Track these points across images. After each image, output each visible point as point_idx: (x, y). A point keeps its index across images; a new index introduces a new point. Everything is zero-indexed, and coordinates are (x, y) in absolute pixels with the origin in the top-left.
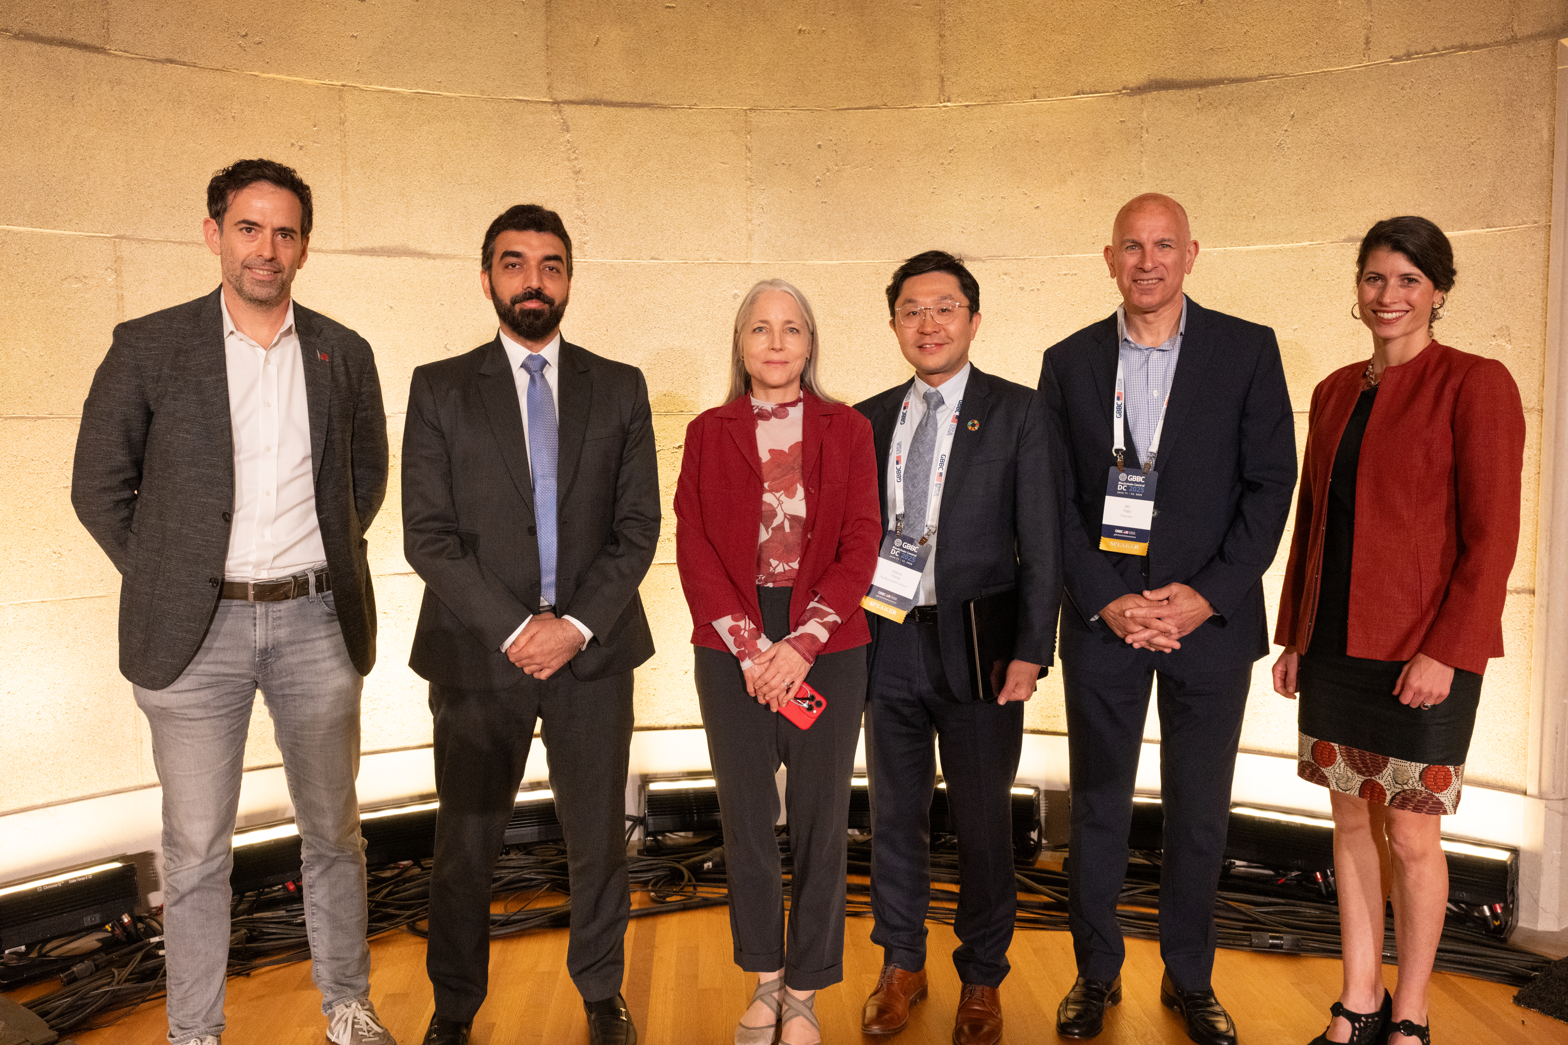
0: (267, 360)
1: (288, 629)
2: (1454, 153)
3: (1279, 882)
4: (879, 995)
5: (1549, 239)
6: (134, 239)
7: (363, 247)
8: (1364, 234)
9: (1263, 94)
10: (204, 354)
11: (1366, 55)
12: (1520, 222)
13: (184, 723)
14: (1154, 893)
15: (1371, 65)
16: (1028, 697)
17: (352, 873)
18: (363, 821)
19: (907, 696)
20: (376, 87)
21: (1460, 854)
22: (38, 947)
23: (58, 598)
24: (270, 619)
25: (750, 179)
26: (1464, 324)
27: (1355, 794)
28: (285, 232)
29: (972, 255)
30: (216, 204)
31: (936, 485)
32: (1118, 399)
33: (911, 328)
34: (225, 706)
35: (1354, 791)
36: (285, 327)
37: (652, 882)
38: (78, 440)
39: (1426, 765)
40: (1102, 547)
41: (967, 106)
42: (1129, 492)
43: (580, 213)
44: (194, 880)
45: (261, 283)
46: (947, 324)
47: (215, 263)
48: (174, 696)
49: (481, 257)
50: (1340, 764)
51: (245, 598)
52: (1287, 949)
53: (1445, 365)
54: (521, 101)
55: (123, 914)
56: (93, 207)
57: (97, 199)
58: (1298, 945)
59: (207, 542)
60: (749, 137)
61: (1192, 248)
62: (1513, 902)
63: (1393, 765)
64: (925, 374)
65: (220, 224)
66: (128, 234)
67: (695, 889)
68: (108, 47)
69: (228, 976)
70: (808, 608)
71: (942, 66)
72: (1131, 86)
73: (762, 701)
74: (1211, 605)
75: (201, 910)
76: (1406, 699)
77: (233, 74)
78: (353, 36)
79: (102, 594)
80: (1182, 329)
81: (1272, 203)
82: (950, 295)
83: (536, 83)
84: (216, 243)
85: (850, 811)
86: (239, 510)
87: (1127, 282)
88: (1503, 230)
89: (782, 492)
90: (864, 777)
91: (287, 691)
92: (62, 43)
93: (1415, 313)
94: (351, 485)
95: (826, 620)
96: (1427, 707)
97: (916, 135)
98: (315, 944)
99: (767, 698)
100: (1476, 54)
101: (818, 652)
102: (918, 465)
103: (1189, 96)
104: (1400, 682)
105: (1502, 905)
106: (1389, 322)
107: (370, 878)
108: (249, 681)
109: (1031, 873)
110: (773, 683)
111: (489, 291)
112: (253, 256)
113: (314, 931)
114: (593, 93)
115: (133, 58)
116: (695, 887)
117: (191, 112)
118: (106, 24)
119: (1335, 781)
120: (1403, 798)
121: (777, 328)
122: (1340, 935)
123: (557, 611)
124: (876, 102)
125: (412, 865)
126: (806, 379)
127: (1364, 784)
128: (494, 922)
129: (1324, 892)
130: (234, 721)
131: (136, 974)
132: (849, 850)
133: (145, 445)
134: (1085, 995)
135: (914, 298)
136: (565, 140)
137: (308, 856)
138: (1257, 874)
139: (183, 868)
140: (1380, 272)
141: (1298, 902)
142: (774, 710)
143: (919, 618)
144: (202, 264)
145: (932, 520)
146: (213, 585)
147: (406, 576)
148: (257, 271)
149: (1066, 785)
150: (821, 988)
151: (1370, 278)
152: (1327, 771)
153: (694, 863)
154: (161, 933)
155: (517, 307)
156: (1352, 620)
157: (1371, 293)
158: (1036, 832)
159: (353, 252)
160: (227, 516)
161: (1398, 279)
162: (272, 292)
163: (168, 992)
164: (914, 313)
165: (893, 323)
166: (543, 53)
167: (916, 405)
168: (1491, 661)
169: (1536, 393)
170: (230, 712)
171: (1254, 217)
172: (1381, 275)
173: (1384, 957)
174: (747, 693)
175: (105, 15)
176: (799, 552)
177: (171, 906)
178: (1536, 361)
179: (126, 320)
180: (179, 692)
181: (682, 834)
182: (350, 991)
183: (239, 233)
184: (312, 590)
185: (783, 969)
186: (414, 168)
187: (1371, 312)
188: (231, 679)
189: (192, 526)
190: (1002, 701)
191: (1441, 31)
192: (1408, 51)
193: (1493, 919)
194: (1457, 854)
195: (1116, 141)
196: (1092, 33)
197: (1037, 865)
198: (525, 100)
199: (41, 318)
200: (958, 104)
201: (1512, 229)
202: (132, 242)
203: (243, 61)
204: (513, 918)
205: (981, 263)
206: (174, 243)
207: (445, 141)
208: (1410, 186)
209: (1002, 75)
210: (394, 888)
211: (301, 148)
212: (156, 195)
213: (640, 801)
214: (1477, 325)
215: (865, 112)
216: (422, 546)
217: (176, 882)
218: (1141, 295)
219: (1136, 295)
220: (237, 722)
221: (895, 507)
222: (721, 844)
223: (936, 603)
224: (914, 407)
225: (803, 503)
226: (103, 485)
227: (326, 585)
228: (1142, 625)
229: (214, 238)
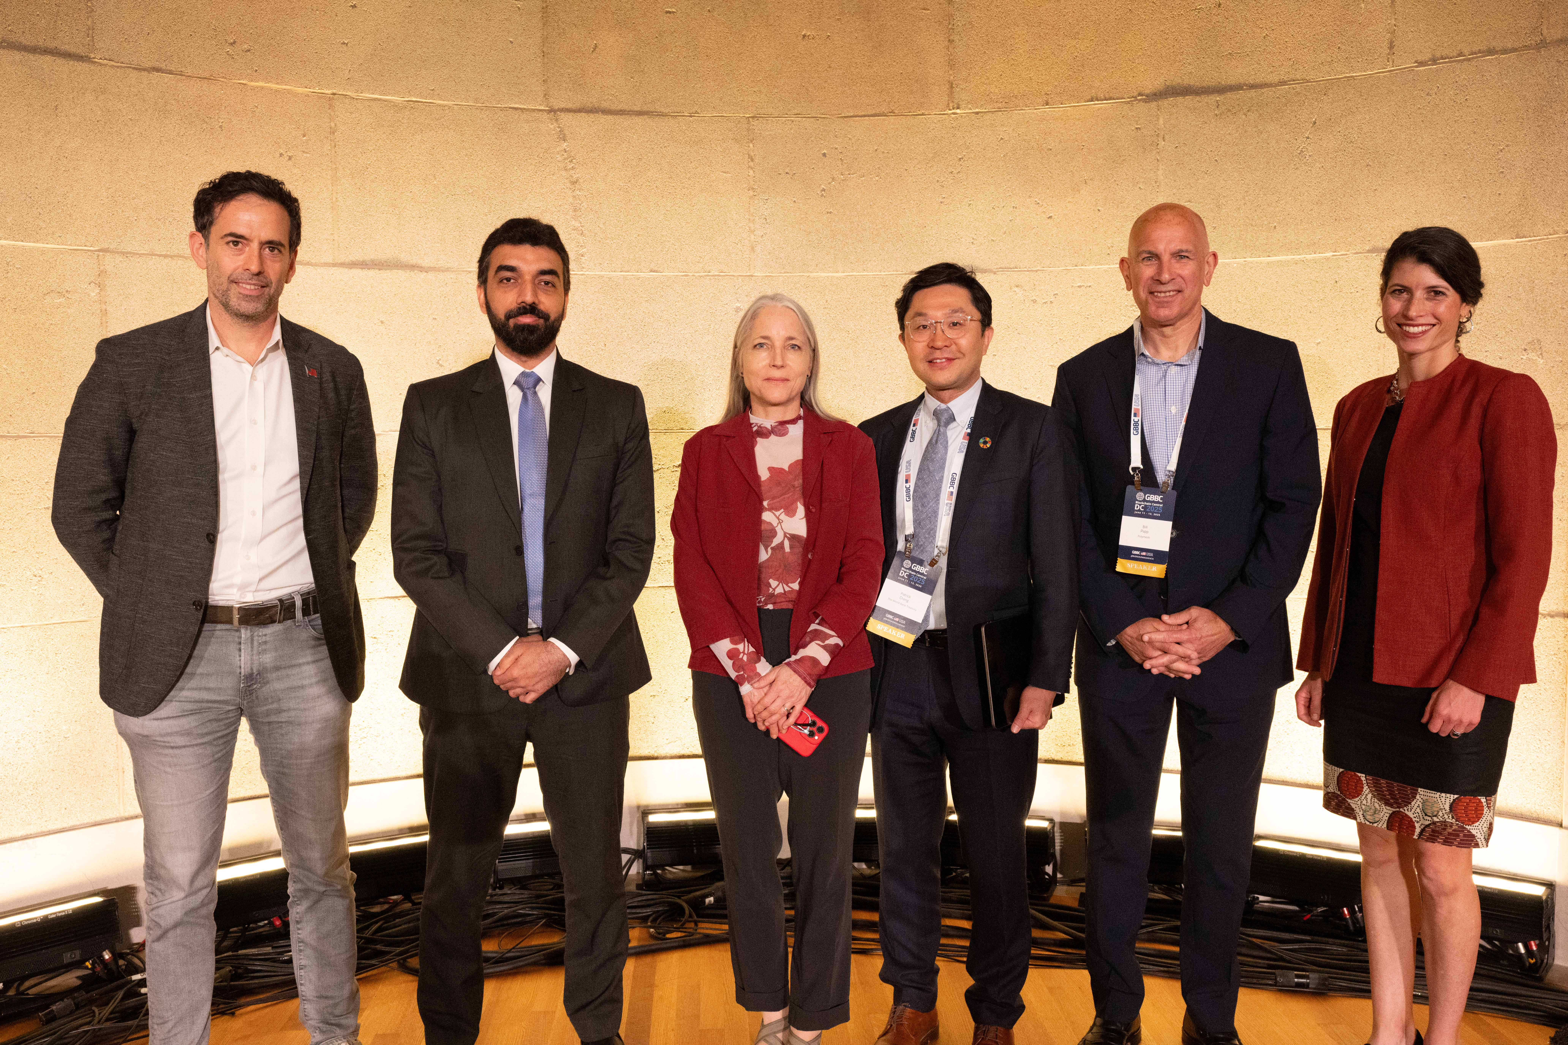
0: (253, 377)
1: (274, 654)
2: (1483, 161)
3: (1305, 919)
4: (888, 1036)
6: (118, 253)
7: (354, 260)
8: (1388, 245)
9: (1284, 100)
10: (189, 370)
11: (1390, 60)
12: (1551, 232)
13: (167, 751)
14: (1175, 929)
15: (1394, 70)
16: (1044, 725)
17: (340, 908)
18: (352, 854)
19: (917, 724)
20: (367, 95)
21: (1494, 889)
22: (15, 985)
23: (38, 623)
24: (255, 644)
25: (753, 189)
26: (1494, 337)
27: (1383, 827)
28: (272, 245)
29: (982, 267)
30: (203, 217)
31: (947, 504)
32: (1135, 415)
33: (921, 342)
34: (207, 734)
35: (1381, 823)
36: (272, 342)
37: (651, 918)
38: (60, 460)
39: (1456, 796)
40: (1119, 568)
41: (977, 113)
42: (1146, 512)
43: (577, 224)
44: (178, 915)
45: (247, 297)
46: (959, 338)
48: (156, 723)
49: (477, 270)
50: (1367, 795)
51: (230, 621)
52: (1314, 989)
53: (1473, 379)
54: (516, 109)
55: (104, 950)
56: (76, 219)
57: (81, 212)
58: (1324, 985)
59: (191, 563)
60: (751, 145)
61: (1211, 259)
62: (1549, 939)
63: (1422, 796)
64: (935, 389)
65: (206, 238)
66: (112, 247)
67: (696, 925)
68: (92, 56)
69: (213, 1015)
70: (809, 630)
71: (951, 72)
72: (1147, 91)
73: (762, 727)
74: (1232, 629)
75: (184, 946)
76: (1435, 728)
77: (220, 83)
78: (344, 43)
79: (83, 618)
80: (1201, 343)
81: (1293, 212)
82: (961, 308)
83: (531, 91)
84: (202, 257)
85: (854, 844)
86: (223, 531)
87: (1143, 295)
88: (1534, 240)
89: (782, 510)
90: (872, 808)
91: (273, 718)
92: (46, 51)
93: (1442, 326)
94: (340, 505)
95: (827, 642)
96: (1456, 735)
97: (924, 143)
98: (302, 982)
99: (767, 724)
100: (1504, 58)
101: (820, 676)
102: (927, 484)
103: (1207, 103)
104: (1428, 709)
105: (1537, 942)
106: (1414, 336)
107: (359, 913)
108: (234, 708)
109: (1046, 909)
110: (773, 708)
111: (484, 306)
112: (240, 270)
113: (301, 969)
114: (592, 100)
115: (118, 67)
116: (696, 923)
117: (177, 122)
118: (91, 32)
119: (1362, 812)
120: (1433, 831)
121: (778, 344)
122: (1369, 973)
123: (545, 633)
124: (884, 109)
125: (403, 900)
126: (807, 397)
127: (1392, 816)
128: (487, 960)
129: (1351, 928)
130: (218, 749)
131: (118, 1012)
132: (854, 884)
133: (127, 464)
134: (1103, 1036)
135: (924, 311)
136: (562, 149)
137: (295, 890)
138: (1283, 909)
139: (165, 902)
140: (1406, 284)
141: (1324, 939)
142: (774, 737)
143: (929, 642)
144: (188, 278)
145: (942, 541)
146: (196, 609)
147: (397, 599)
148: (244, 285)
149: (1081, 816)
150: (827, 1028)
151: (1394, 291)
152: (1354, 803)
153: (695, 898)
154: (143, 970)
155: (512, 322)
156: (1377, 646)
157: (1396, 306)
158: (1051, 865)
159: (342, 265)
160: (211, 537)
161: (1424, 292)
162: (259, 306)
163: (151, 1031)
164: (925, 327)
165: (902, 337)
166: (539, 60)
167: (926, 422)
168: (1523, 688)
170: (214, 740)
171: (1275, 227)
172: (1407, 287)
173: (1415, 996)
174: (746, 719)
175: (89, 23)
176: (799, 573)
177: (153, 942)
179: (110, 335)
180: (161, 719)
181: (681, 867)
182: (338, 1031)
183: (225, 246)
184: (299, 614)
185: (787, 1009)
186: (407, 178)
187: (1396, 326)
188: (215, 705)
189: (175, 547)
190: (1015, 729)
191: (1467, 35)
192: (1433, 55)
193: (1529, 957)
194: (1491, 888)
195: (1131, 149)
196: (1106, 38)
197: (1052, 901)
198: (521, 109)
199: (22, 334)
200: (967, 111)
201: (1543, 239)
202: (116, 255)
203: (230, 69)
204: (507, 955)
205: (992, 275)
206: (160, 256)
207: (438, 150)
208: (1436, 194)
209: (1013, 81)
210: (384, 923)
211: (290, 158)
212: (141, 207)
213: (639, 834)
214: (1507, 339)
215: (872, 120)
216: (409, 565)
217: (160, 916)
218: (1158, 307)
219: (1152, 308)
220: (222, 750)
221: (904, 527)
222: (722, 879)
223: (946, 627)
224: (923, 424)
225: (804, 522)
226: (84, 505)
227: (314, 608)
228: (1160, 650)
229: (200, 251)
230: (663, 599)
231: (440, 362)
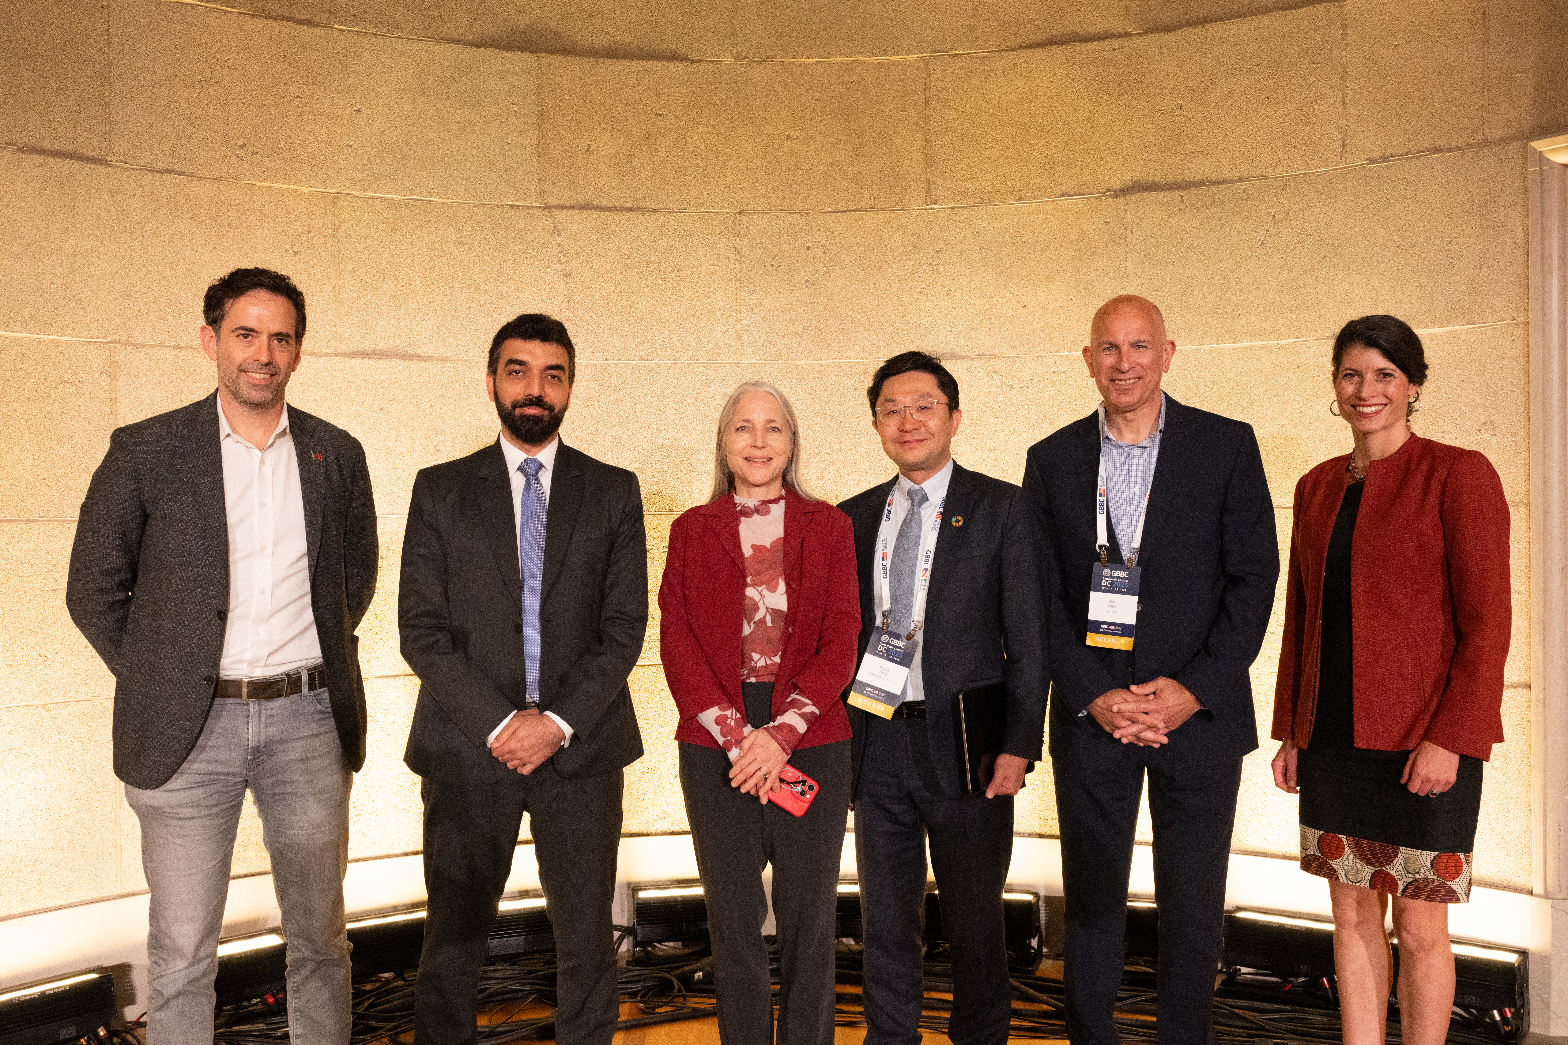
0: (262, 462)
1: (281, 727)
2: (1433, 252)
3: (1285, 989)
5: (1528, 336)
6: (129, 344)
7: (355, 350)
9: (1244, 195)
10: (201, 457)
11: (1343, 158)
12: (1500, 318)
13: (175, 823)
15: (1349, 167)
16: (1018, 791)
17: (338, 978)
19: (897, 794)
20: (370, 194)
21: (1468, 957)
23: (42, 702)
24: (263, 717)
25: (739, 280)
26: (1449, 419)
27: (1365, 886)
28: (280, 337)
29: (948, 354)
30: (214, 312)
31: (922, 580)
32: (1101, 495)
33: (892, 426)
34: (216, 806)
35: (1363, 883)
36: (280, 429)
37: (641, 994)
38: (75, 543)
39: (1436, 853)
40: (1089, 642)
41: (954, 208)
42: (1113, 587)
43: (571, 315)
44: (179, 984)
45: (257, 386)
46: (927, 421)
47: (212, 367)
48: (168, 795)
50: (1348, 856)
51: (239, 696)
53: (1428, 459)
54: (512, 206)
55: (100, 1027)
56: (90, 313)
57: (94, 306)
59: (202, 640)
60: (738, 239)
61: (1169, 347)
62: (1523, 1006)
63: (1404, 855)
64: (908, 471)
65: (217, 331)
66: (123, 339)
67: (685, 999)
68: (109, 159)
70: (788, 700)
71: (928, 170)
72: (1115, 188)
74: (1197, 699)
75: (186, 1016)
76: (1414, 788)
77: (230, 183)
78: (348, 145)
79: (87, 698)
80: (1161, 426)
81: (1256, 301)
82: (928, 394)
83: (527, 189)
84: (213, 348)
86: (233, 610)
87: (1105, 382)
88: (1484, 327)
89: (764, 586)
91: (277, 790)
92: (65, 155)
93: (1393, 406)
94: (344, 582)
95: (804, 711)
96: (1435, 794)
97: (904, 236)
100: (1450, 156)
101: (797, 743)
102: (903, 561)
103: (1172, 198)
104: (1407, 770)
105: (1513, 1010)
106: (1368, 416)
108: (240, 779)
109: (1032, 981)
110: (750, 772)
111: (492, 395)
112: (250, 361)
114: (585, 198)
115: (132, 169)
116: (685, 997)
117: (188, 220)
118: (108, 137)
119: (1344, 873)
120: (1416, 888)
121: (759, 426)
123: (542, 706)
124: (864, 205)
125: (395, 978)
126: (788, 478)
127: (1374, 875)
129: (1330, 998)
130: (222, 821)
133: (140, 547)
135: (893, 397)
136: (557, 243)
137: (293, 960)
138: (1265, 981)
139: (168, 972)
140: (1356, 368)
141: (1304, 1009)
143: (907, 714)
144: (195, 368)
145: (919, 616)
146: (208, 684)
147: (392, 679)
148: (254, 375)
151: (1346, 375)
152: (1336, 864)
153: (684, 973)
155: (519, 412)
156: (1357, 712)
157: (1350, 388)
158: (1036, 939)
159: (344, 355)
160: (222, 615)
161: (1374, 374)
162: (267, 395)
164: (894, 412)
165: (875, 424)
166: (535, 160)
167: (900, 502)
169: (1523, 487)
170: (222, 811)
171: (1239, 315)
172: (1358, 371)
175: (107, 128)
176: (780, 646)
177: (155, 1011)
178: (1522, 455)
179: (124, 424)
180: (171, 791)
181: (671, 944)
183: (235, 339)
184: (305, 688)
186: (407, 272)
187: (1350, 408)
188: (222, 777)
189: (188, 625)
190: (990, 795)
191: (1414, 135)
192: (1383, 153)
193: (1504, 1025)
194: (1465, 956)
195: (1101, 241)
196: (1075, 137)
197: (1038, 974)
198: (517, 206)
199: (35, 422)
200: (944, 206)
201: (1492, 325)
202: (127, 347)
203: (240, 170)
204: (498, 1029)
205: (970, 361)
206: (168, 347)
207: (437, 245)
208: (1390, 284)
209: (988, 178)
210: (376, 1000)
211: (295, 254)
212: (152, 301)
213: (628, 910)
214: (1462, 420)
215: (853, 215)
216: (414, 641)
217: (163, 985)
218: (1119, 395)
219: (1114, 395)
220: (227, 822)
221: (881, 603)
222: (710, 955)
223: (924, 699)
224: (898, 504)
225: (785, 597)
226: (98, 587)
227: (319, 683)
228: (1129, 720)
229: (211, 344)
230: (653, 677)
231: (437, 448)
